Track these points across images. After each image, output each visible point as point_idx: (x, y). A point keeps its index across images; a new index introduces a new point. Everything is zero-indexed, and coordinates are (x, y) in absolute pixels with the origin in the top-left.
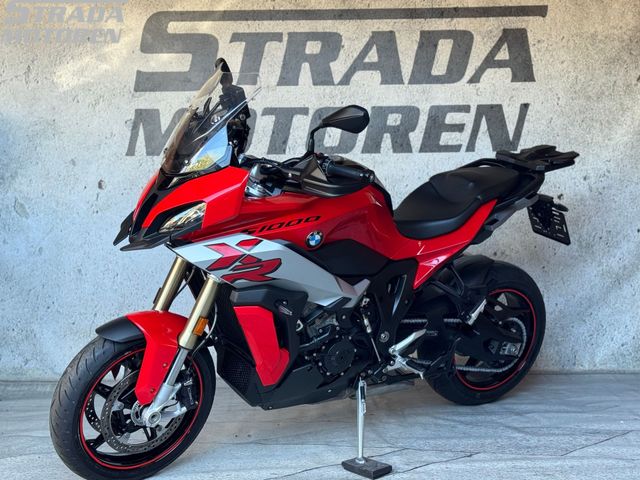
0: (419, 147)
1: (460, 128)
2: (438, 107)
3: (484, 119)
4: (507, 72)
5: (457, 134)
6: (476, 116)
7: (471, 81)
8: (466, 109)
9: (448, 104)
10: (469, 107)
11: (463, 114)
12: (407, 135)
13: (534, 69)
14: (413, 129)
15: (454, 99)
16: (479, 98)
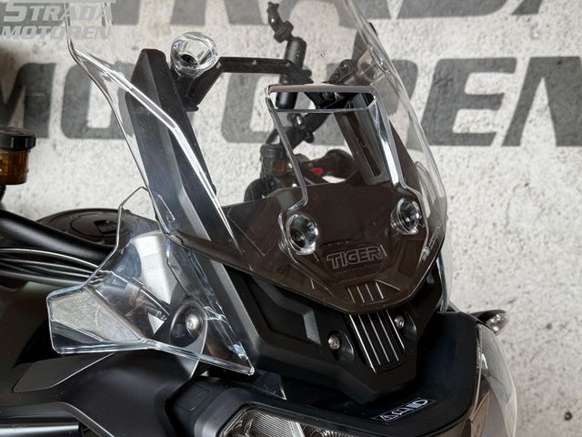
1: (494, 101)
2: (452, 61)
3: (542, 86)
5: (488, 113)
6: (526, 79)
7: (521, 11)
8: (507, 65)
9: (472, 55)
11: (500, 75)
15: (484, 47)
16: (534, 43)
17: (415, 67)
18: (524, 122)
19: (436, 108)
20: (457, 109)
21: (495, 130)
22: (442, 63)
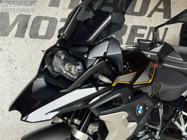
0: (126, 42)
1: (143, 35)
2: (135, 26)
3: (152, 33)
4: (162, 14)
6: (149, 31)
7: (149, 16)
9: (139, 25)
10: (147, 27)
11: (144, 30)
12: (121, 36)
13: (171, 14)
14: (124, 35)
15: (141, 23)
17: (127, 26)
19: (131, 36)
20: (135, 37)
22: (133, 26)
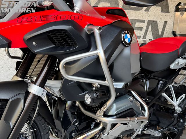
1: (141, 29)
3: (150, 26)
6: (147, 25)
7: (146, 11)
9: (137, 19)
13: (170, 8)
15: (139, 17)
16: (148, 17)
18: (147, 34)
21: (141, 35)
